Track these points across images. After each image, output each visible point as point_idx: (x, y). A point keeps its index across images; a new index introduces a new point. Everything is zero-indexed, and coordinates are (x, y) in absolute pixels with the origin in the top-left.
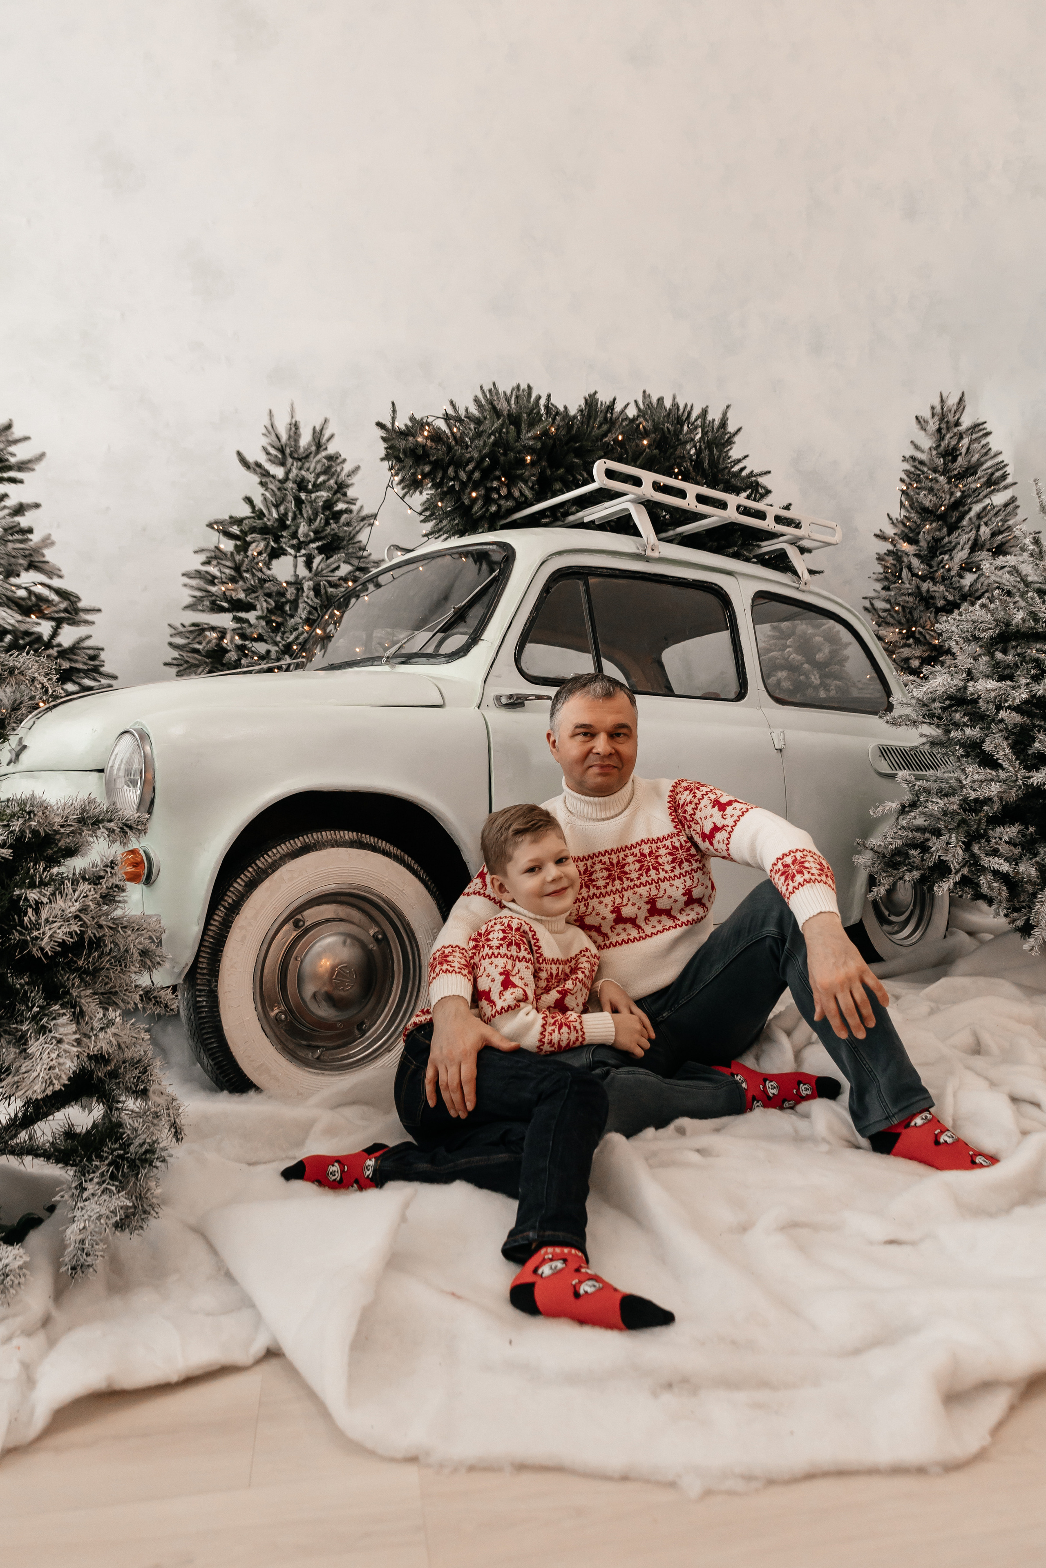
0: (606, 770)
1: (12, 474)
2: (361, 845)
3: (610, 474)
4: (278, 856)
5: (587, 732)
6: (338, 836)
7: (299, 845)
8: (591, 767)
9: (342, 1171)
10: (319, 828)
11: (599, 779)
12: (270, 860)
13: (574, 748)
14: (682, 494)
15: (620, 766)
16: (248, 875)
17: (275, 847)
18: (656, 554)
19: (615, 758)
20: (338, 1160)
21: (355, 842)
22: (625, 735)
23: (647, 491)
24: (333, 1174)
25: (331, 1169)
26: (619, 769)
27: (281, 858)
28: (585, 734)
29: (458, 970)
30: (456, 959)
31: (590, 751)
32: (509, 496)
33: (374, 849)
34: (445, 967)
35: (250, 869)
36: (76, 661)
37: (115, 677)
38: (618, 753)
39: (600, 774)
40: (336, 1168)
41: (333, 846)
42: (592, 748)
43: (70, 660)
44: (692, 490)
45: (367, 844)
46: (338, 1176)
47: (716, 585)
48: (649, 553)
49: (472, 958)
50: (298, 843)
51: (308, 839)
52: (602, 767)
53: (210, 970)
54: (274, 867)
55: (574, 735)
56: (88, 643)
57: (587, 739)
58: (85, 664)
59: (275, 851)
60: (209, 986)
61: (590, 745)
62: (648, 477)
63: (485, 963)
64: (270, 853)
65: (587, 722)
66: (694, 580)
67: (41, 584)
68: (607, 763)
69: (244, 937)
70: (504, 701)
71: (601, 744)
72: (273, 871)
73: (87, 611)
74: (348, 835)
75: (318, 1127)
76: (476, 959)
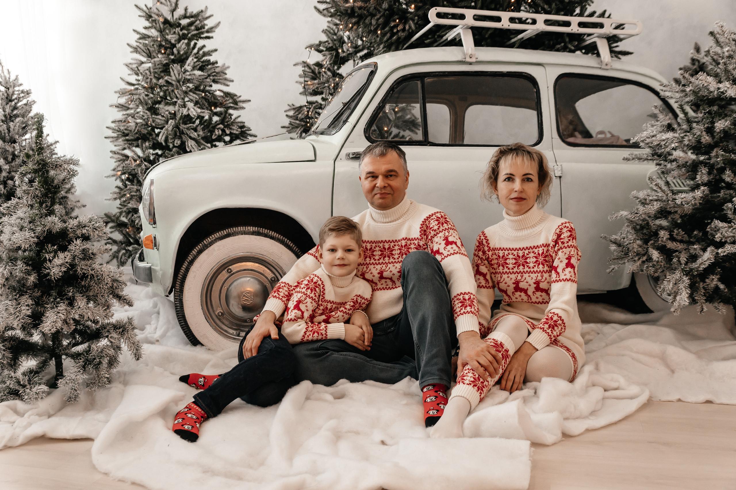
0: (383, 196)
1: (206, 35)
2: (258, 234)
3: (439, 15)
4: (214, 238)
5: (373, 175)
6: (247, 229)
7: (225, 233)
8: (376, 194)
9: (204, 381)
10: (237, 226)
11: (380, 201)
12: (210, 241)
13: (367, 184)
14: (498, 19)
15: (392, 192)
16: (199, 247)
17: (214, 234)
18: (473, 60)
19: (389, 188)
20: (204, 377)
21: (255, 232)
22: (394, 175)
23: (470, 21)
24: (200, 382)
25: (200, 380)
26: (392, 195)
27: (215, 240)
28: (373, 177)
29: (281, 297)
30: (284, 291)
31: (374, 186)
32: (404, 30)
33: (266, 236)
34: (276, 294)
35: (201, 245)
36: (233, 129)
37: (256, 136)
38: (389, 185)
39: (381, 198)
40: (202, 379)
41: (242, 234)
42: (376, 184)
43: (231, 129)
44: (505, 16)
45: (262, 233)
46: (202, 383)
47: (525, 73)
48: (468, 60)
49: (292, 290)
50: (225, 232)
51: (230, 230)
52: (381, 194)
53: (180, 290)
54: (211, 244)
55: (367, 178)
56: (239, 120)
57: (373, 179)
58: (237, 131)
59: (213, 236)
60: (180, 297)
61: (374, 182)
62: (469, 13)
63: (295, 294)
64: (211, 237)
65: (371, 171)
66: (508, 72)
67: (219, 90)
68: (383, 192)
69: (195, 276)
70: (351, 156)
71: (379, 182)
72: (210, 246)
73: (244, 102)
74: (251, 229)
75: (211, 363)
76: (294, 291)
